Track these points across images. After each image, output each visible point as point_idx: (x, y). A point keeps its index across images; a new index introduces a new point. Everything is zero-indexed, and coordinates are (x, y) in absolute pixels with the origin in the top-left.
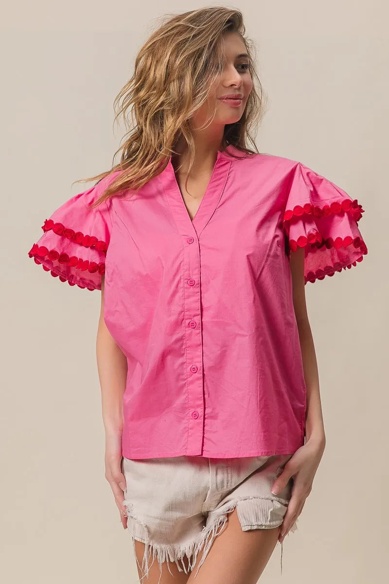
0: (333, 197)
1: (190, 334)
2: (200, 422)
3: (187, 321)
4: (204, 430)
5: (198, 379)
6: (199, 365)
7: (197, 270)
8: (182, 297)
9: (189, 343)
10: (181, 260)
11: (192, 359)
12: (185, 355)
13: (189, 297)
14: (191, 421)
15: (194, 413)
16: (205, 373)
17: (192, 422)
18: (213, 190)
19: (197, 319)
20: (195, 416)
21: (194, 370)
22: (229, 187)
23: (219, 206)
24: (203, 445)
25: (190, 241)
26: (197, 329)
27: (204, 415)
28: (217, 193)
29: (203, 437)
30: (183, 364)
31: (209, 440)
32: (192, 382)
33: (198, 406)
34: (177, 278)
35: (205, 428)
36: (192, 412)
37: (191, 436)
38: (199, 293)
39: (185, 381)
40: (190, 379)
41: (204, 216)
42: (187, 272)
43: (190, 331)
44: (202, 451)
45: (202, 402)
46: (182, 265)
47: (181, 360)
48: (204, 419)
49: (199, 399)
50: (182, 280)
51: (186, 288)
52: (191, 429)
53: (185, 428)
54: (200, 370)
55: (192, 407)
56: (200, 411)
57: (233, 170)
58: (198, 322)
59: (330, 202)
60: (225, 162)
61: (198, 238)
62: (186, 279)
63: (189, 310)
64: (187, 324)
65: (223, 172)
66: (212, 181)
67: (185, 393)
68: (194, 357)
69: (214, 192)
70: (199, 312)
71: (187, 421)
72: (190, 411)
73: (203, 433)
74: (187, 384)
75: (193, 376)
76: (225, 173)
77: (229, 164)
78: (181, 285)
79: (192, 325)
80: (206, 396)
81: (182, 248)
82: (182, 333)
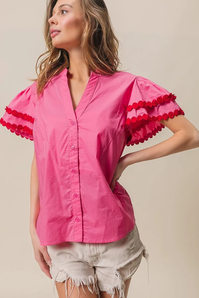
0: (158, 94)
1: (73, 176)
3: (71, 169)
4: (83, 227)
5: (78, 201)
6: (78, 193)
7: (76, 140)
8: (68, 156)
9: (72, 181)
10: (68, 135)
11: (74, 190)
12: (71, 188)
13: (72, 156)
14: (76, 223)
16: (81, 197)
19: (76, 168)
20: (77, 220)
21: (76, 196)
22: (97, 91)
23: (90, 102)
24: (83, 236)
25: (73, 124)
26: (76, 174)
27: (83, 219)
28: (89, 96)
29: (83, 232)
30: (69, 192)
31: (86, 232)
32: (75, 202)
33: (79, 215)
34: (66, 145)
36: (76, 218)
37: (76, 231)
38: (78, 154)
40: (73, 201)
41: (81, 108)
42: (71, 142)
44: (83, 239)
45: (81, 213)
46: (68, 137)
47: (68, 190)
48: (83, 222)
49: (79, 211)
50: (68, 146)
51: (70, 151)
52: (76, 227)
53: (72, 227)
54: (79, 196)
55: (77, 215)
56: (80, 217)
57: (99, 82)
58: (77, 170)
59: (156, 98)
60: (95, 77)
61: (77, 121)
62: (70, 146)
63: (72, 163)
64: (71, 171)
65: (94, 83)
66: (87, 88)
67: (71, 208)
68: (75, 189)
69: (88, 94)
70: (77, 164)
71: (73, 223)
72: (74, 218)
73: (83, 230)
74: (72, 203)
75: (75, 199)
76: (95, 83)
77: (97, 78)
78: (67, 149)
79: (74, 171)
80: (83, 210)
81: (68, 128)
82: (69, 176)
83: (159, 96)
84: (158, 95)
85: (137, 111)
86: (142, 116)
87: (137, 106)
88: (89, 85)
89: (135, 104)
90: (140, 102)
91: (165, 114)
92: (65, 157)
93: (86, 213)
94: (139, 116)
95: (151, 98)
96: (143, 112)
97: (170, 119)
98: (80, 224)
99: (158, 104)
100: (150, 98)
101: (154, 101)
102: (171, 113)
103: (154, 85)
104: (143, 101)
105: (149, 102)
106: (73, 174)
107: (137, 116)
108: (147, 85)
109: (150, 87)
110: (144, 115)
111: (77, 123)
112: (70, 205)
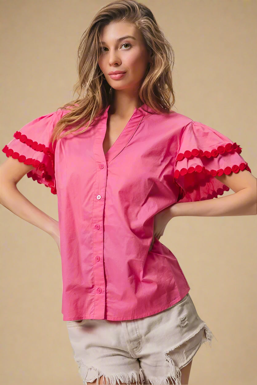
1: (96, 234)
2: (104, 295)
3: (95, 225)
4: (106, 301)
5: (100, 265)
6: (101, 256)
7: (104, 188)
8: (92, 207)
9: (95, 240)
10: (94, 181)
12: (93, 248)
13: (96, 208)
14: (97, 294)
15: (99, 289)
16: (105, 261)
17: (97, 295)
18: (126, 133)
19: (101, 223)
20: (100, 291)
21: (98, 259)
22: (138, 133)
23: (127, 145)
24: (105, 312)
25: (102, 167)
26: (100, 231)
27: (106, 290)
28: (128, 137)
29: (106, 306)
30: (91, 254)
31: (110, 308)
32: (96, 268)
33: (101, 285)
34: (90, 194)
35: (108, 300)
36: (97, 288)
37: (97, 305)
38: (104, 205)
39: (92, 267)
40: (95, 265)
42: (97, 190)
43: (96, 232)
44: (105, 315)
45: (104, 282)
46: (94, 184)
47: (90, 252)
48: (106, 293)
49: (102, 280)
50: (93, 196)
51: (95, 201)
52: (97, 300)
53: (92, 300)
54: (102, 259)
55: (98, 285)
56: (103, 287)
57: (143, 122)
58: (101, 225)
59: (216, 146)
60: (139, 115)
61: (107, 165)
62: (96, 195)
63: (95, 217)
64: (94, 226)
65: (136, 122)
66: (127, 127)
67: (92, 275)
68: (98, 251)
69: (127, 135)
70: (102, 218)
71: (94, 295)
72: (96, 288)
73: (106, 303)
74: (93, 269)
75: (97, 263)
76: (138, 123)
77: (142, 117)
78: (92, 199)
79: (97, 227)
80: (107, 278)
81: (95, 172)
82: (91, 233)
83: (220, 145)
84: (219, 143)
85: (190, 161)
86: (195, 168)
87: (190, 155)
88: (130, 124)
89: (187, 152)
90: (194, 150)
91: (228, 168)
92: (88, 209)
93: (110, 282)
94: (191, 168)
95: (210, 147)
96: (196, 162)
97: (234, 174)
99: (219, 155)
100: (208, 147)
101: (214, 151)
102: (235, 166)
103: (214, 133)
104: (198, 149)
105: (207, 152)
106: (96, 231)
107: (188, 168)
108: (206, 131)
109: (209, 134)
110: (198, 166)
111: (107, 167)
112: (90, 270)
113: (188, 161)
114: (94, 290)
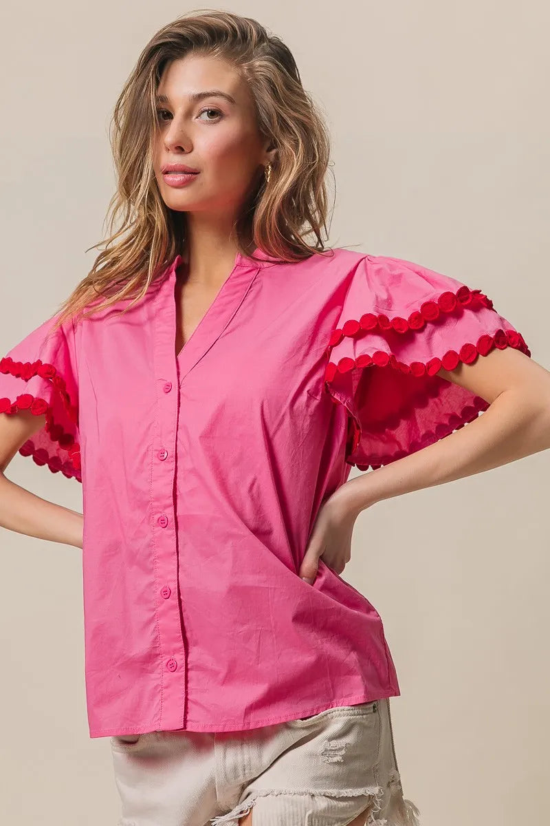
0: (424, 294)
1: (160, 537)
2: (182, 676)
3: (157, 517)
4: (186, 688)
5: (172, 608)
6: (173, 586)
7: (173, 433)
8: (149, 478)
9: (158, 552)
10: (152, 420)
11: (163, 576)
12: (154, 570)
13: (158, 478)
14: (166, 675)
15: (170, 663)
16: (181, 597)
17: (168, 676)
18: (220, 309)
19: (169, 513)
20: (172, 667)
21: (166, 594)
22: (247, 307)
23: (224, 334)
24: (186, 713)
25: (168, 388)
26: (168, 529)
27: (187, 664)
28: (224, 315)
29: (187, 699)
30: (150, 585)
31: (195, 703)
32: (163, 614)
33: (175, 651)
34: (143, 450)
35: (189, 685)
36: (167, 660)
37: (166, 699)
38: (174, 471)
39: (154, 613)
40: (160, 609)
41: (196, 349)
42: (158, 439)
43: (159, 532)
44: (185, 721)
45: (181, 644)
46: (152, 427)
47: (148, 578)
48: (187, 670)
49: (175, 640)
50: (150, 452)
51: (155, 464)
52: (166, 687)
53: (156, 688)
54: (174, 594)
55: (168, 653)
56: (179, 658)
57: (259, 282)
58: (171, 517)
59: (419, 305)
60: (249, 269)
61: (179, 383)
62: (155, 450)
63: (157, 499)
64: (155, 522)
65: (242, 284)
66: (220, 297)
67: (154, 630)
68: (165, 572)
70: (171, 501)
71: (159, 676)
72: (163, 661)
73: (187, 693)
74: (156, 616)
75: (164, 603)
76: (246, 285)
77: (255, 272)
78: (147, 459)
79: (163, 523)
80: (188, 635)
81: (154, 401)
82: (150, 536)
83: (426, 299)
84: (425, 296)
85: (359, 342)
86: (372, 357)
87: (358, 331)
88: (228, 289)
89: (350, 324)
90: (367, 317)
91: (450, 354)
92: (141, 484)
93: (196, 644)
94: (364, 357)
95: (407, 306)
96: (375, 345)
98: (180, 678)
101: (415, 315)
102: (466, 347)
103: (417, 273)
104: (376, 314)
105: (398, 320)
106: (159, 530)
107: (357, 357)
108: (397, 271)
109: (404, 277)
110: (379, 354)
111: (179, 388)
112: (151, 621)
113: (355, 343)
114: (160, 666)
